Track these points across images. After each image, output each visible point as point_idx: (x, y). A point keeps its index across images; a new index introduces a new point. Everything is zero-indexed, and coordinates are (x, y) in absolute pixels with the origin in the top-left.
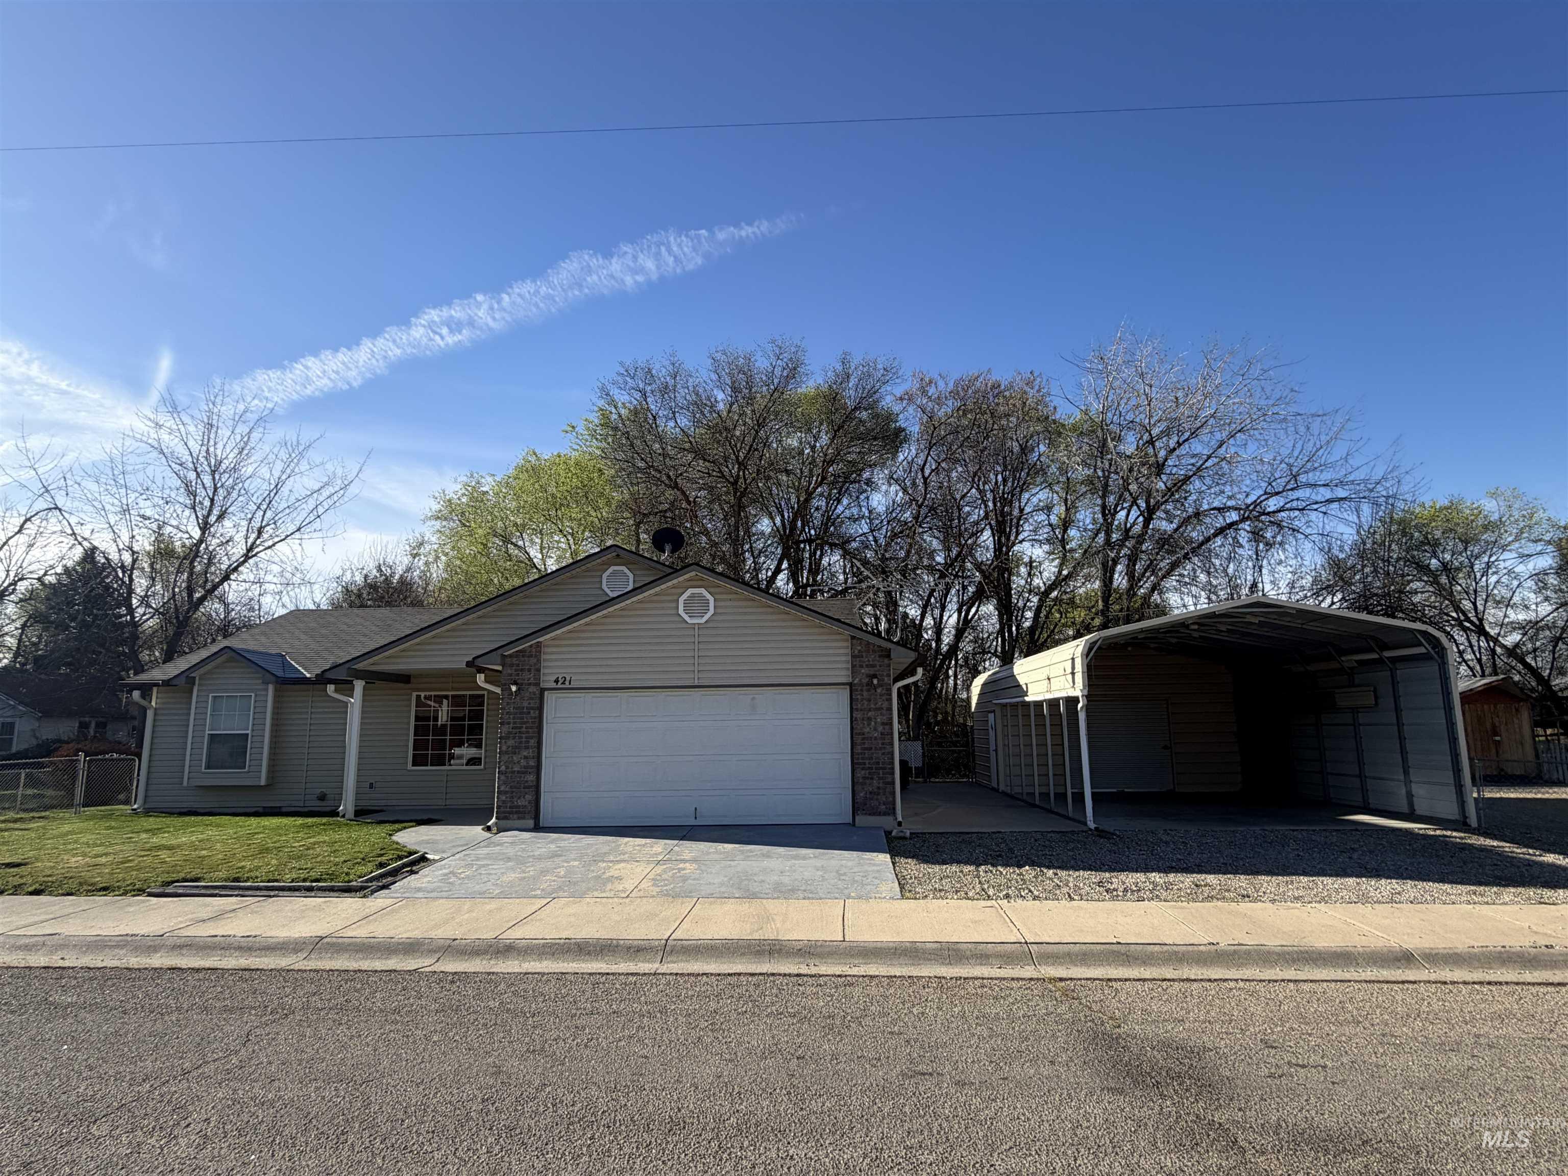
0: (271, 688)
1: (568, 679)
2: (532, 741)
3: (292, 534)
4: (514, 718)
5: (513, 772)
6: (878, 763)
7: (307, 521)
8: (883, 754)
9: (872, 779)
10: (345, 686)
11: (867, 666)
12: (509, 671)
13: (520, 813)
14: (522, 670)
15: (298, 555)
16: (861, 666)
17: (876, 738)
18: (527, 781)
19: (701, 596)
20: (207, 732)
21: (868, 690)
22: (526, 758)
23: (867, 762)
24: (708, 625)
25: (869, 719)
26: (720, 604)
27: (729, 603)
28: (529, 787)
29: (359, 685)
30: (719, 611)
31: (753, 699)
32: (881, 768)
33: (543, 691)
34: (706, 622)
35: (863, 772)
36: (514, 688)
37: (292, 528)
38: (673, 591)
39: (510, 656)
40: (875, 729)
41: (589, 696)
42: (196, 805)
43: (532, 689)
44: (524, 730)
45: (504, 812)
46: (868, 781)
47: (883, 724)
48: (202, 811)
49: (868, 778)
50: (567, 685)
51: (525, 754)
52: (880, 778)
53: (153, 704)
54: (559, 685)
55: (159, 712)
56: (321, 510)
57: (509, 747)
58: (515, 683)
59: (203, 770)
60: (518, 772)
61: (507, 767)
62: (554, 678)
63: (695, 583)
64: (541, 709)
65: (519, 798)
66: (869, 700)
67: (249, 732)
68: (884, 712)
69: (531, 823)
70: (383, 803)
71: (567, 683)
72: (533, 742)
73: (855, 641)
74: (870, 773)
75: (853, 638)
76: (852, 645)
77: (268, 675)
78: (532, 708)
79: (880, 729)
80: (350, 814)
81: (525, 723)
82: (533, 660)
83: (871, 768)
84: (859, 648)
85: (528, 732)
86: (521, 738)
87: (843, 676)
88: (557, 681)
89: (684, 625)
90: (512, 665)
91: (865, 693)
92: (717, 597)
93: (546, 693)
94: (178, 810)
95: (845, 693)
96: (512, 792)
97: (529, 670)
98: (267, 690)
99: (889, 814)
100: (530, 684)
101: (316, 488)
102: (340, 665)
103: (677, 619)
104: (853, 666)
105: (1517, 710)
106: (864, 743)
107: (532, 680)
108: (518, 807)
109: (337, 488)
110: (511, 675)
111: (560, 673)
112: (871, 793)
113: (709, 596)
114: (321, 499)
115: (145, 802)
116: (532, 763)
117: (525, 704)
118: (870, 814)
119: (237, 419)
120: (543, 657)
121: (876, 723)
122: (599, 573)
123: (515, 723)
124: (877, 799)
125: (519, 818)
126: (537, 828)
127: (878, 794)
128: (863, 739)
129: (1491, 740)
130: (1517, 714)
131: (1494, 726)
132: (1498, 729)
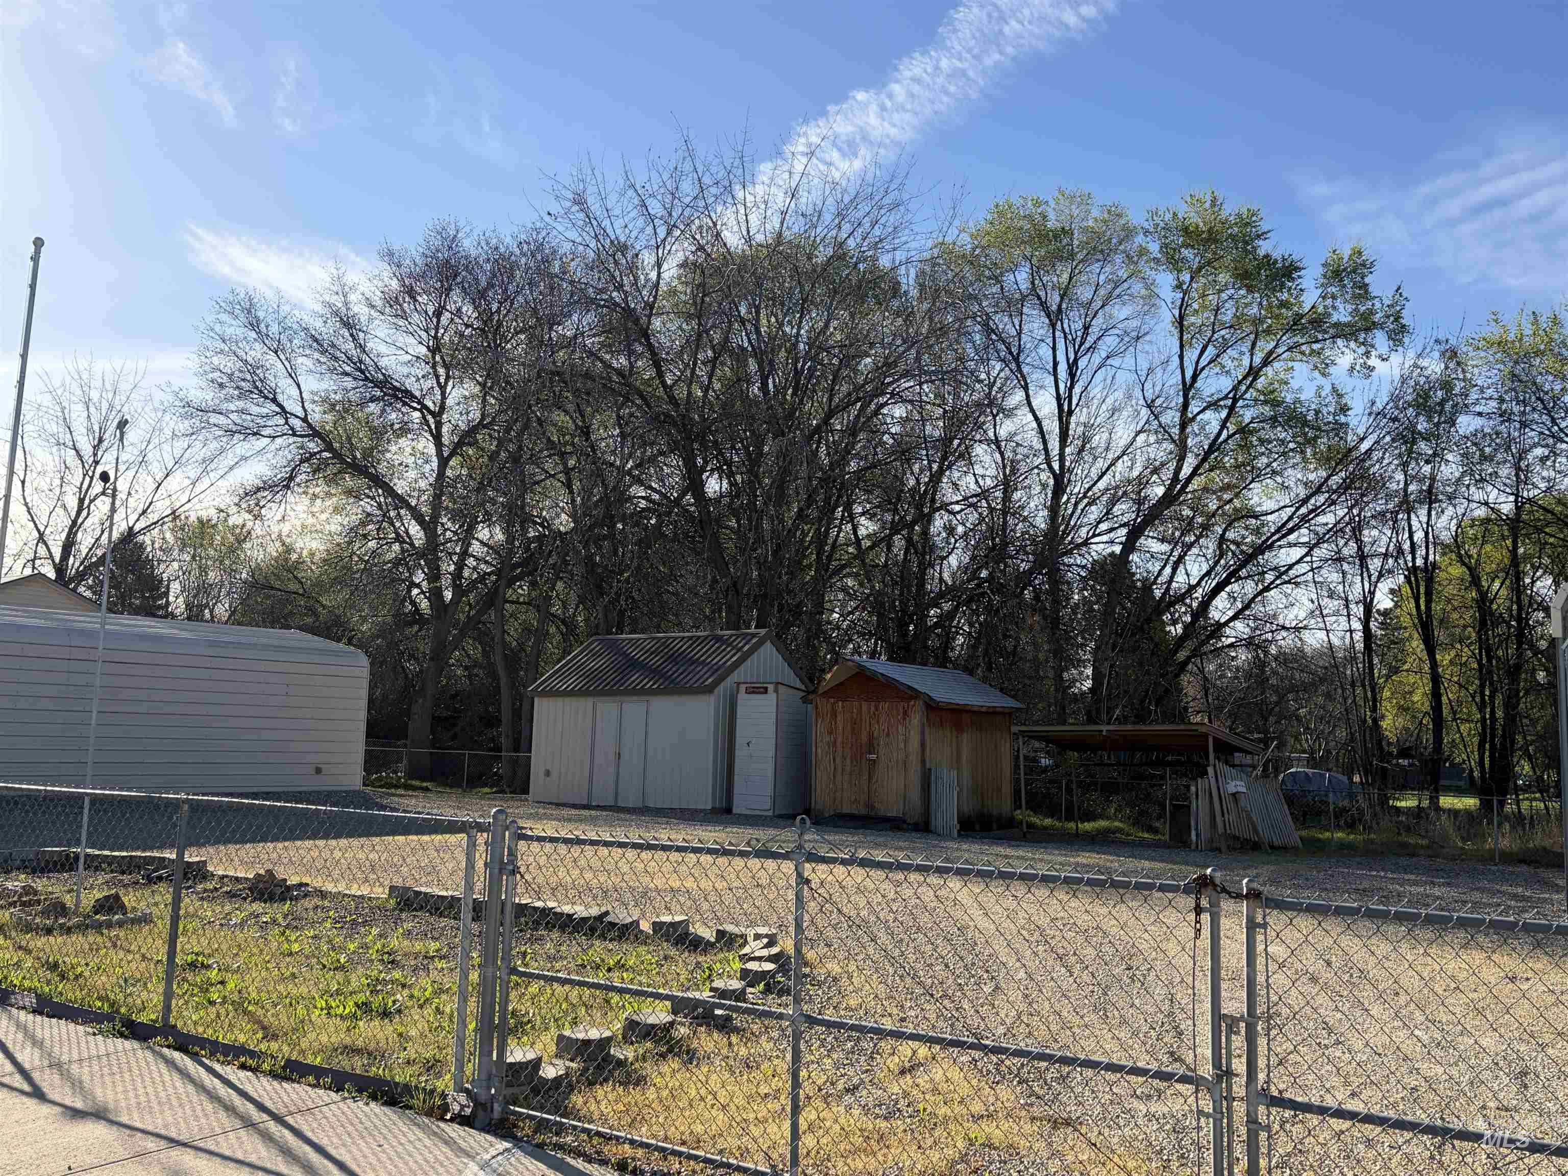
129: (864, 761)
130: (904, 719)
131: (871, 737)
132: (875, 742)
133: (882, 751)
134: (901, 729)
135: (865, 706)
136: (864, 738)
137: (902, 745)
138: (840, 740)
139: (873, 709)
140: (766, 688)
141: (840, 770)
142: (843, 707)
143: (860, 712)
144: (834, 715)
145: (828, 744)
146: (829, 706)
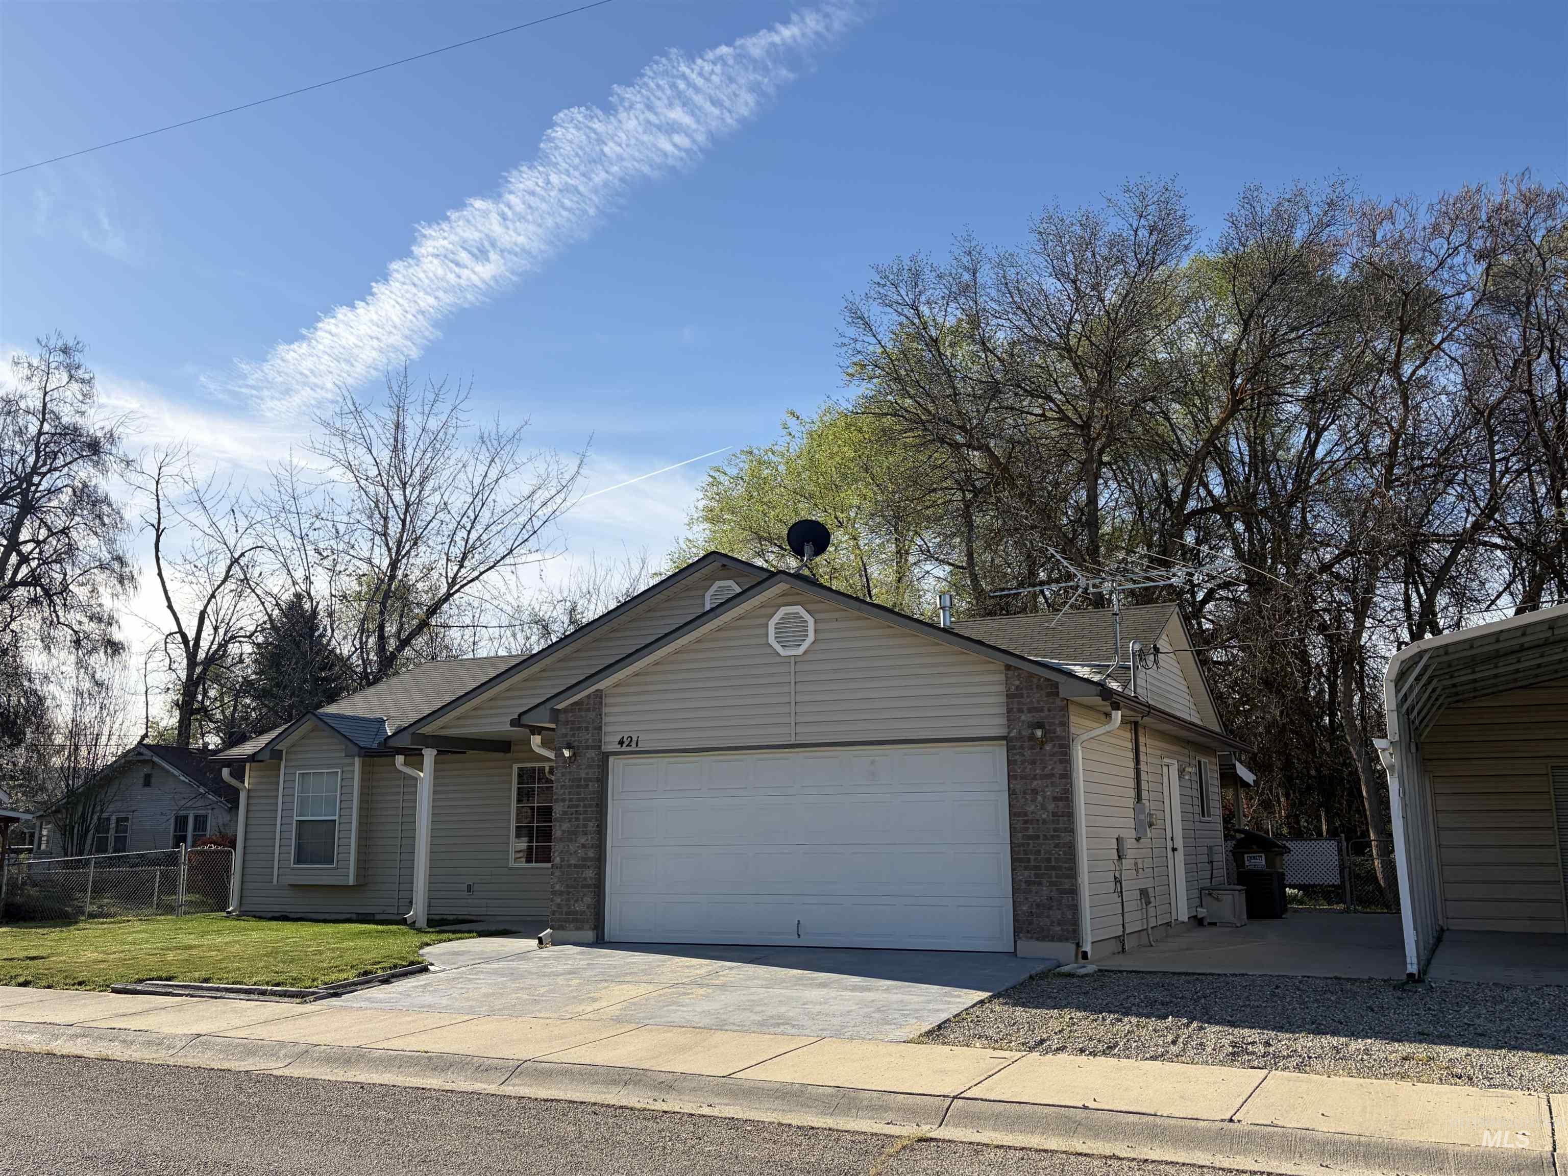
0: (357, 761)
1: (634, 739)
2: (591, 824)
3: (503, 558)
4: (570, 793)
5: (569, 866)
6: (1049, 860)
7: (520, 540)
8: (1056, 846)
9: (1040, 884)
10: (414, 756)
11: (1030, 710)
12: (564, 731)
13: (576, 921)
14: (579, 729)
15: (513, 586)
16: (1020, 711)
17: (1044, 822)
18: (585, 879)
19: (797, 616)
20: (296, 818)
21: (1032, 748)
22: (583, 846)
23: (1032, 857)
24: (807, 658)
25: (1035, 792)
26: (821, 626)
27: (835, 625)
28: (588, 886)
29: (429, 755)
30: (821, 636)
31: (873, 762)
32: (1054, 868)
33: (606, 756)
34: (805, 653)
35: (1026, 873)
36: (567, 753)
37: (503, 551)
38: (763, 611)
39: (565, 710)
40: (1044, 807)
41: (661, 762)
42: (288, 908)
43: (591, 753)
44: (581, 809)
45: (559, 920)
46: (1034, 888)
47: (1055, 799)
48: (295, 916)
49: (1034, 883)
50: (633, 748)
51: (583, 841)
52: (1052, 884)
53: (246, 785)
54: (624, 749)
55: (252, 794)
56: (537, 523)
57: (564, 832)
58: (569, 747)
59: (292, 865)
60: (576, 866)
61: (562, 860)
62: (618, 738)
63: (790, 599)
64: (602, 780)
65: (576, 901)
66: (1033, 763)
67: (336, 818)
68: (1056, 780)
69: (590, 935)
70: (483, 911)
71: (634, 744)
72: (592, 826)
73: (1010, 673)
74: (1036, 876)
75: (1008, 667)
76: (1007, 678)
77: (350, 745)
78: (590, 780)
79: (1051, 806)
80: (422, 922)
81: (584, 799)
82: (592, 715)
83: (1037, 868)
84: (1017, 683)
85: (585, 812)
86: (577, 819)
87: (995, 725)
88: (621, 743)
89: (778, 660)
90: (567, 722)
91: (1027, 753)
92: (818, 616)
93: (611, 759)
94: (270, 915)
95: (998, 754)
96: (569, 893)
97: (587, 729)
98: (353, 764)
99: (1067, 940)
100: (587, 748)
101: (526, 493)
102: (405, 728)
103: (769, 651)
104: (1009, 711)
106: (1027, 829)
107: (590, 743)
108: (576, 913)
109: (553, 492)
110: (566, 735)
111: (624, 731)
112: (1038, 905)
113: (807, 616)
114: (535, 508)
115: (241, 904)
116: (591, 854)
117: (583, 775)
118: (1037, 939)
119: (427, 412)
120: (605, 710)
121: (1044, 798)
122: (700, 593)
123: (570, 800)
124: (1048, 916)
125: (577, 929)
126: (600, 941)
127: (1050, 908)
128: (1026, 822)
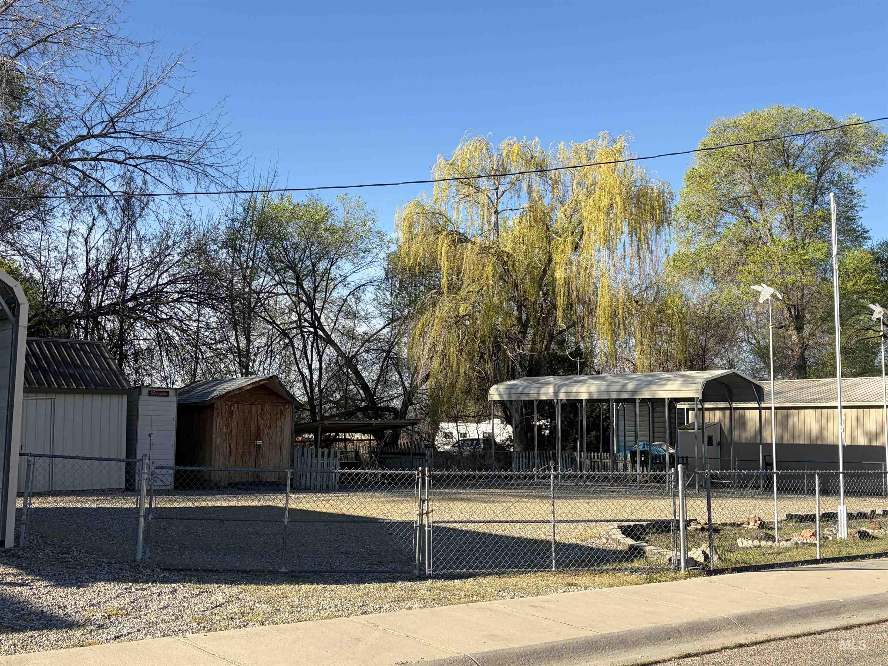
105: (282, 413)
129: (253, 445)
130: (281, 416)
131: (258, 429)
132: (261, 432)
133: (265, 439)
134: (279, 424)
135: (254, 408)
136: (253, 430)
137: (279, 434)
138: (234, 431)
139: (260, 410)
140: (168, 392)
141: (234, 452)
142: (238, 408)
143: (250, 410)
144: (231, 413)
145: (226, 434)
146: (227, 408)
